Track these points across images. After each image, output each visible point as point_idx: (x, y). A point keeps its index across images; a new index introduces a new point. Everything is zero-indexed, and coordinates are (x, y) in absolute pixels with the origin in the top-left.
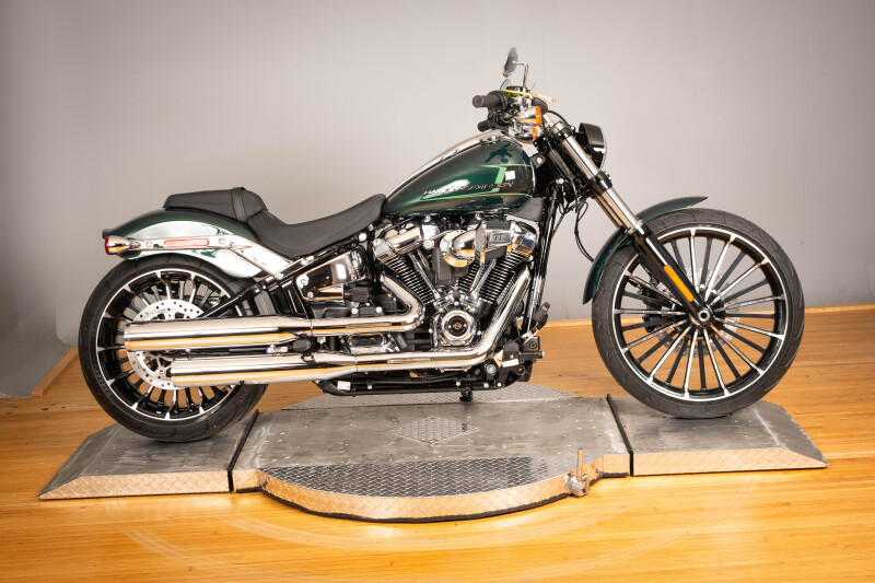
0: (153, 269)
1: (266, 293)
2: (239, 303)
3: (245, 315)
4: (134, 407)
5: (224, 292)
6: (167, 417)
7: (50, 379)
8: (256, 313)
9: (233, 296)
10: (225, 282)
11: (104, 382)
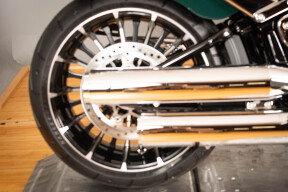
0: (109, 8)
1: (237, 38)
2: (206, 50)
3: (213, 65)
4: (89, 156)
5: (188, 36)
6: (124, 168)
7: (7, 94)
8: (226, 62)
9: (200, 41)
10: (191, 24)
11: (57, 130)
